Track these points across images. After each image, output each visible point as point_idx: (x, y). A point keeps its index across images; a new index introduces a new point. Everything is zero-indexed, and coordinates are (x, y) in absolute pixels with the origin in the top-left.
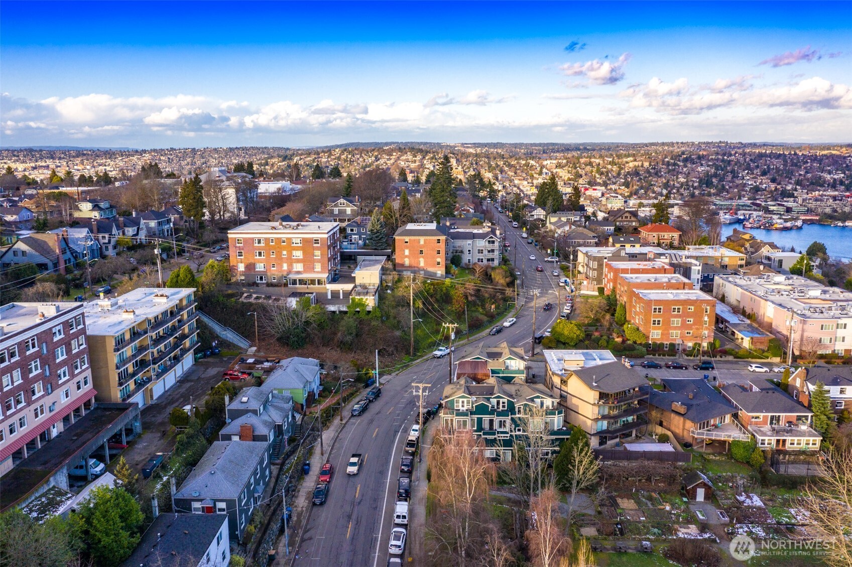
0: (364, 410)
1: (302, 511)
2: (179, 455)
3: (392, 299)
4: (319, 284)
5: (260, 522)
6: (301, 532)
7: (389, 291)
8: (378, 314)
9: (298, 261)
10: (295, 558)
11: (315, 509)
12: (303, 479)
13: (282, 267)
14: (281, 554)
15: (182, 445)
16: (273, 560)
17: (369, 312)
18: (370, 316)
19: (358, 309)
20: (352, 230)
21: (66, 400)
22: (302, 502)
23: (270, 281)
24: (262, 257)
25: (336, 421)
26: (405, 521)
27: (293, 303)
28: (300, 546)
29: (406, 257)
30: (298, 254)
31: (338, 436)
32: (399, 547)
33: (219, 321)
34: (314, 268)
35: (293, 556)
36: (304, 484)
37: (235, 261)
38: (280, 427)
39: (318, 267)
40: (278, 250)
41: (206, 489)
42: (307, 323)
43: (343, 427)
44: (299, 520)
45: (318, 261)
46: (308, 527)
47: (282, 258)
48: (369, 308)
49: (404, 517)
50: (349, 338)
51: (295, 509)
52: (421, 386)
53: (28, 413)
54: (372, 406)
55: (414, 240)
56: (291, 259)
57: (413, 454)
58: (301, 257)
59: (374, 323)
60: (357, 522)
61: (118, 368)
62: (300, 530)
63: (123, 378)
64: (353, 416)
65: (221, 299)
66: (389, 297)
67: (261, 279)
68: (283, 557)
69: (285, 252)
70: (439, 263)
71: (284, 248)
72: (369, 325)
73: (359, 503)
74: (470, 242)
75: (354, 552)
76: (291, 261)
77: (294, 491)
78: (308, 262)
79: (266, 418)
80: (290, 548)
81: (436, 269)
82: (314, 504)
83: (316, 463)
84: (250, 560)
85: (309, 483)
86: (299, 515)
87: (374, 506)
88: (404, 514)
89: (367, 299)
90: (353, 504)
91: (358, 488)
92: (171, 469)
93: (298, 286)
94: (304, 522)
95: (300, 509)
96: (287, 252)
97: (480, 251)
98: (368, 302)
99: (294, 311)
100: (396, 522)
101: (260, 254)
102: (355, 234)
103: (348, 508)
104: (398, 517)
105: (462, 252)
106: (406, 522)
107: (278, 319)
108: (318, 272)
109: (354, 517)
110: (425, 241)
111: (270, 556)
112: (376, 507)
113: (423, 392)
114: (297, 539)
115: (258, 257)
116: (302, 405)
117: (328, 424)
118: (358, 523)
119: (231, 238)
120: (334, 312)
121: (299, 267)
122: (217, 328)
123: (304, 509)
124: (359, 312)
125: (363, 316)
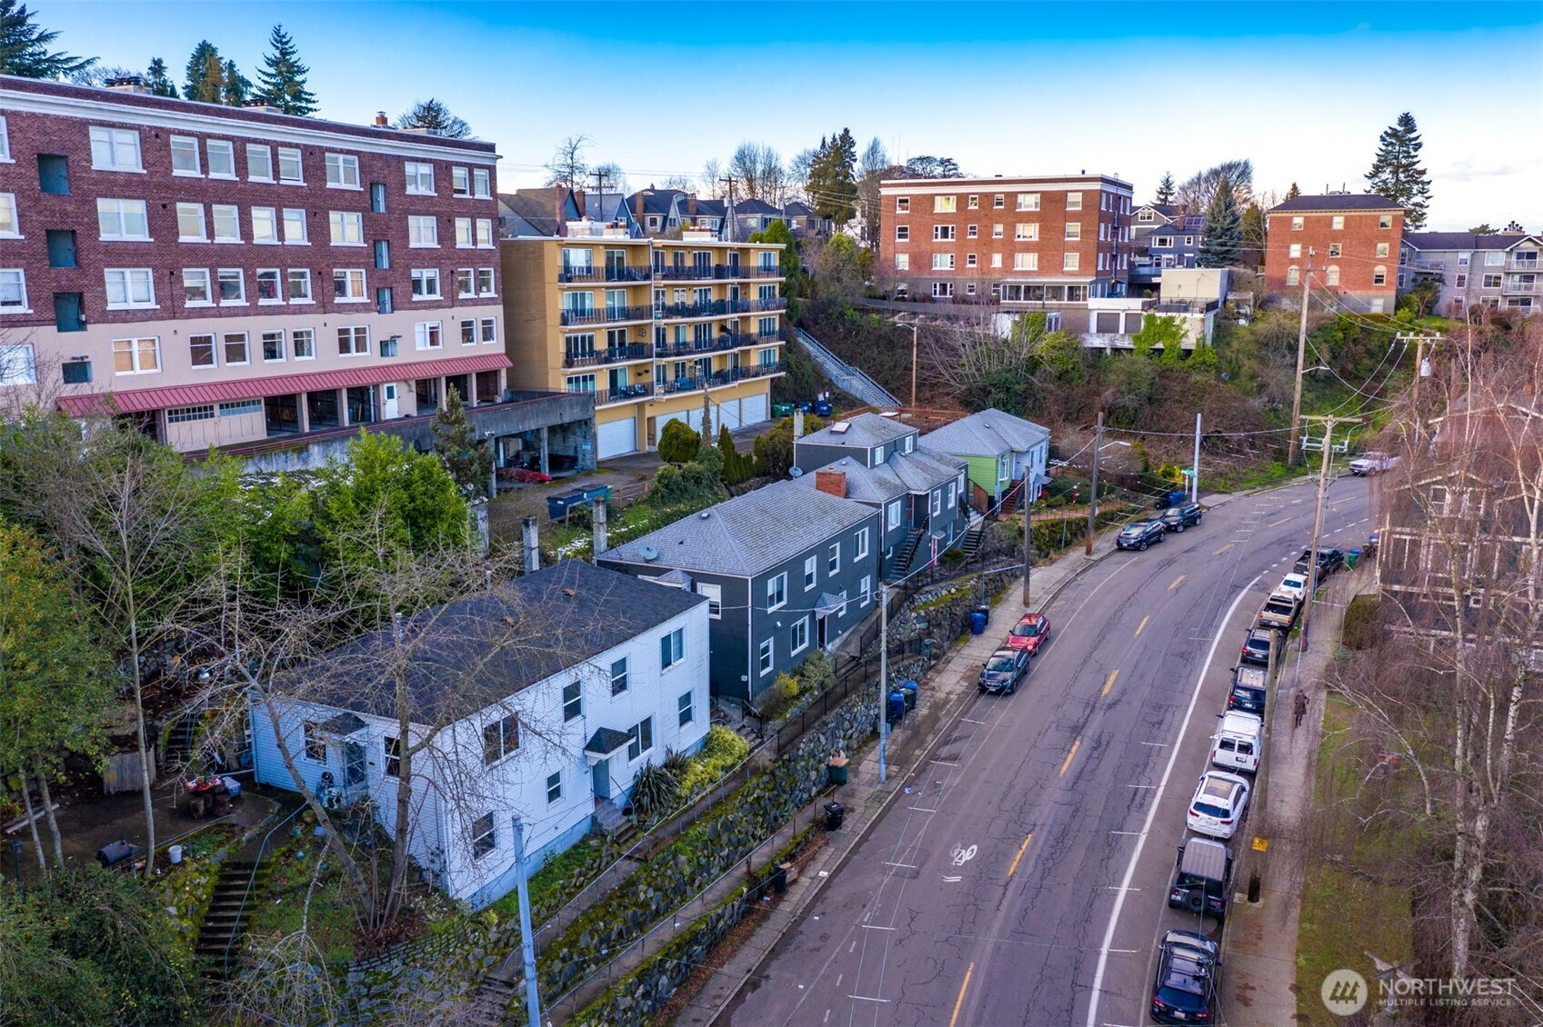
0: (1150, 541)
1: (947, 701)
2: (653, 507)
3: (1249, 337)
4: (1071, 298)
5: (822, 686)
6: (931, 741)
7: (1242, 322)
8: (1211, 358)
9: (1027, 248)
10: (901, 792)
11: (982, 700)
12: (968, 640)
13: (990, 261)
14: (865, 777)
15: (667, 486)
16: (842, 783)
17: (1188, 352)
18: (1190, 362)
19: (1160, 345)
20: (1163, 242)
21: (429, 347)
22: (950, 680)
23: (960, 292)
24: (950, 240)
25: (1076, 554)
26: (1249, 763)
27: (1004, 325)
28: (922, 770)
29: (1293, 261)
30: (1029, 232)
31: (1074, 579)
32: (1226, 813)
33: (839, 355)
34: (1061, 264)
35: (895, 785)
36: (966, 651)
37: (891, 250)
38: (921, 500)
39: (1072, 262)
40: (985, 222)
41: (678, 549)
42: (1034, 364)
43: (1091, 566)
44: (933, 718)
45: (1074, 248)
46: (955, 734)
47: (993, 241)
48: (1190, 342)
49: (1246, 748)
50: (1128, 401)
51: (929, 693)
52: (1330, 421)
53: (323, 329)
54: (1172, 538)
55: (1319, 220)
56: (1012, 242)
57: (1285, 631)
58: (1036, 238)
59: (1196, 377)
60: (1099, 743)
61: (565, 321)
62: (930, 737)
63: (577, 350)
64: (1121, 549)
65: (850, 312)
66: (1242, 333)
67: (944, 287)
68: (871, 783)
69: (999, 228)
70: (1379, 279)
71: (999, 218)
72: (1185, 380)
73: (1111, 706)
74: (1465, 255)
75: (1076, 809)
76: (1011, 247)
77: (937, 657)
78: (1049, 250)
79: (887, 474)
80: (894, 768)
81: (1372, 293)
82: (983, 689)
83: (1007, 617)
84: (765, 756)
85: (982, 651)
86: (937, 707)
87: (1155, 719)
88: (1248, 740)
89: (1184, 320)
90: (1091, 706)
91: (1112, 678)
92: (624, 524)
93: (1022, 301)
94: (945, 723)
95: (941, 695)
96: (1005, 225)
97: (1493, 281)
98: (1186, 326)
99: (1005, 341)
100: (1217, 759)
101: (945, 233)
102: (1169, 251)
103: (1075, 713)
104: (1226, 745)
105: (1440, 279)
106: (1250, 766)
107: (967, 356)
108: (1071, 274)
109: (1090, 731)
110: (1347, 220)
111: (832, 769)
112: (1160, 723)
113: (1334, 440)
114: (917, 752)
115: (939, 240)
116: (991, 501)
117: (1052, 554)
118: (1099, 745)
119: (888, 197)
120: (1101, 350)
121: (1027, 262)
122: (832, 367)
123: (953, 697)
124: (1161, 351)
125: (1169, 360)
